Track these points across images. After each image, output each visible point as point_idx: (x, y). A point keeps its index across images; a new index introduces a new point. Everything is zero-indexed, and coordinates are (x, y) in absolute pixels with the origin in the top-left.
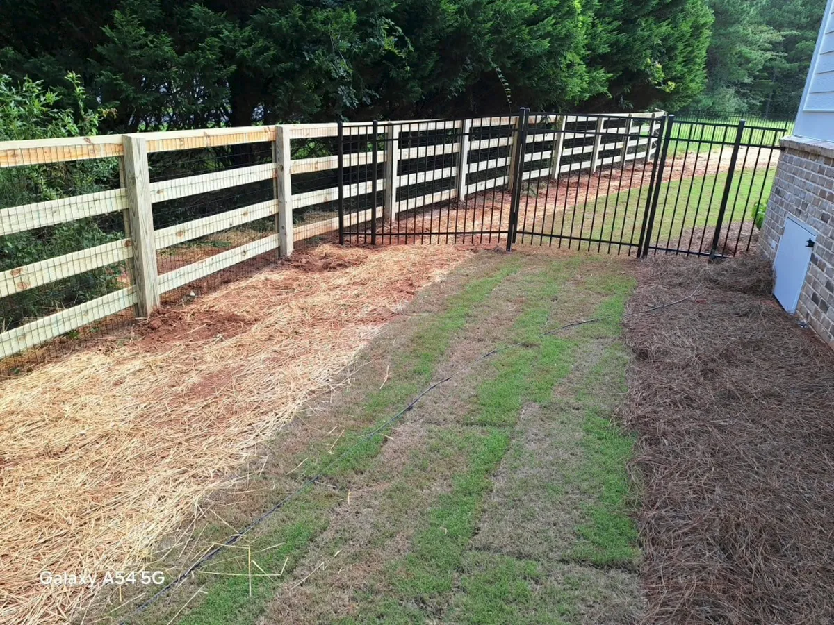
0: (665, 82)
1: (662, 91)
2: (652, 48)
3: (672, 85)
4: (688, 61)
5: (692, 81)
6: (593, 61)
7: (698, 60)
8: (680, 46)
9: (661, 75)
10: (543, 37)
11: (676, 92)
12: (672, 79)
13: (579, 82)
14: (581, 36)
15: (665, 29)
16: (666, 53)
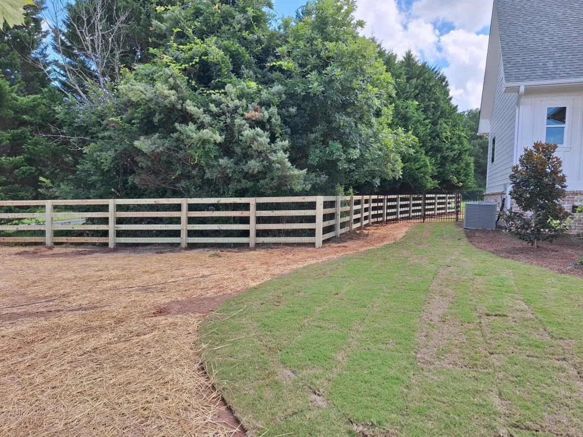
0: (458, 183)
1: (458, 186)
2: (452, 172)
3: (461, 184)
4: (466, 175)
5: (469, 182)
6: (433, 177)
7: (471, 174)
8: (462, 171)
9: (456, 181)
10: (421, 173)
11: (463, 186)
12: (461, 182)
13: (431, 184)
14: (430, 171)
15: (455, 166)
16: (457, 173)
